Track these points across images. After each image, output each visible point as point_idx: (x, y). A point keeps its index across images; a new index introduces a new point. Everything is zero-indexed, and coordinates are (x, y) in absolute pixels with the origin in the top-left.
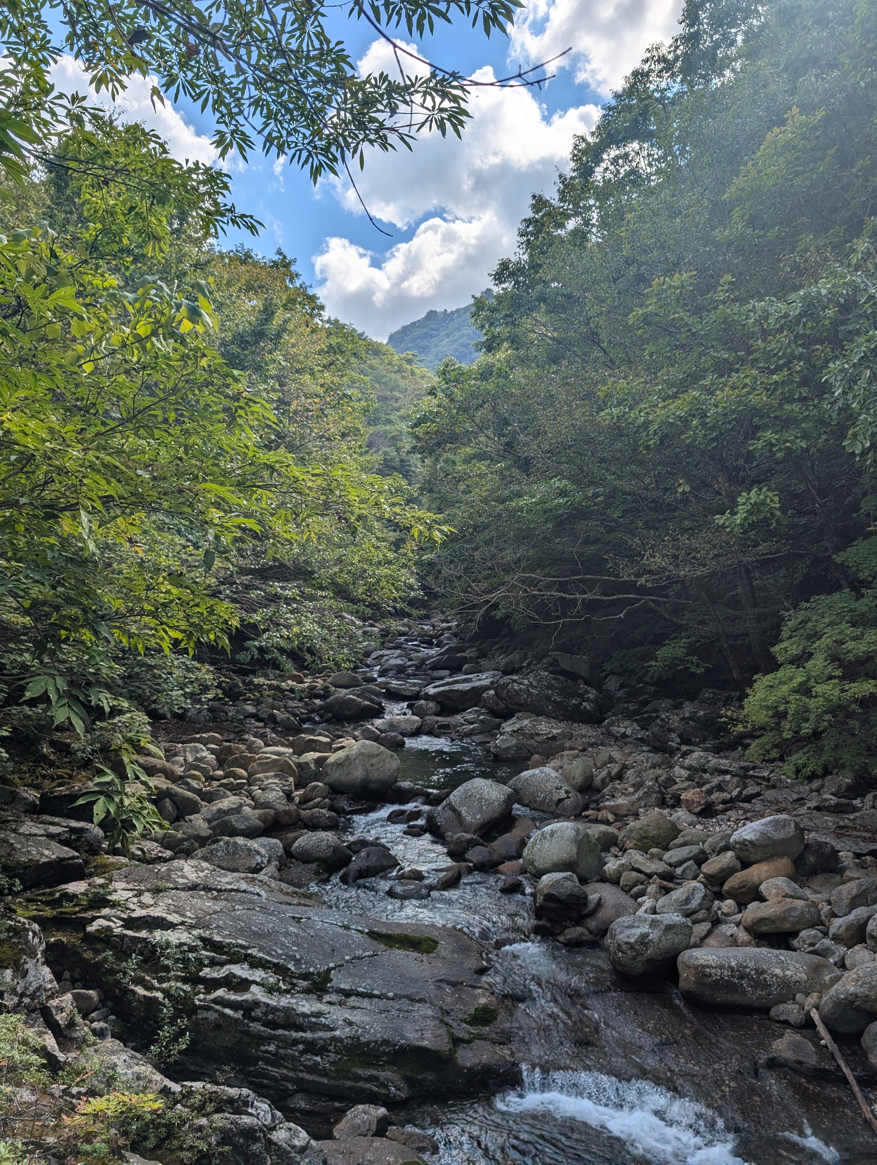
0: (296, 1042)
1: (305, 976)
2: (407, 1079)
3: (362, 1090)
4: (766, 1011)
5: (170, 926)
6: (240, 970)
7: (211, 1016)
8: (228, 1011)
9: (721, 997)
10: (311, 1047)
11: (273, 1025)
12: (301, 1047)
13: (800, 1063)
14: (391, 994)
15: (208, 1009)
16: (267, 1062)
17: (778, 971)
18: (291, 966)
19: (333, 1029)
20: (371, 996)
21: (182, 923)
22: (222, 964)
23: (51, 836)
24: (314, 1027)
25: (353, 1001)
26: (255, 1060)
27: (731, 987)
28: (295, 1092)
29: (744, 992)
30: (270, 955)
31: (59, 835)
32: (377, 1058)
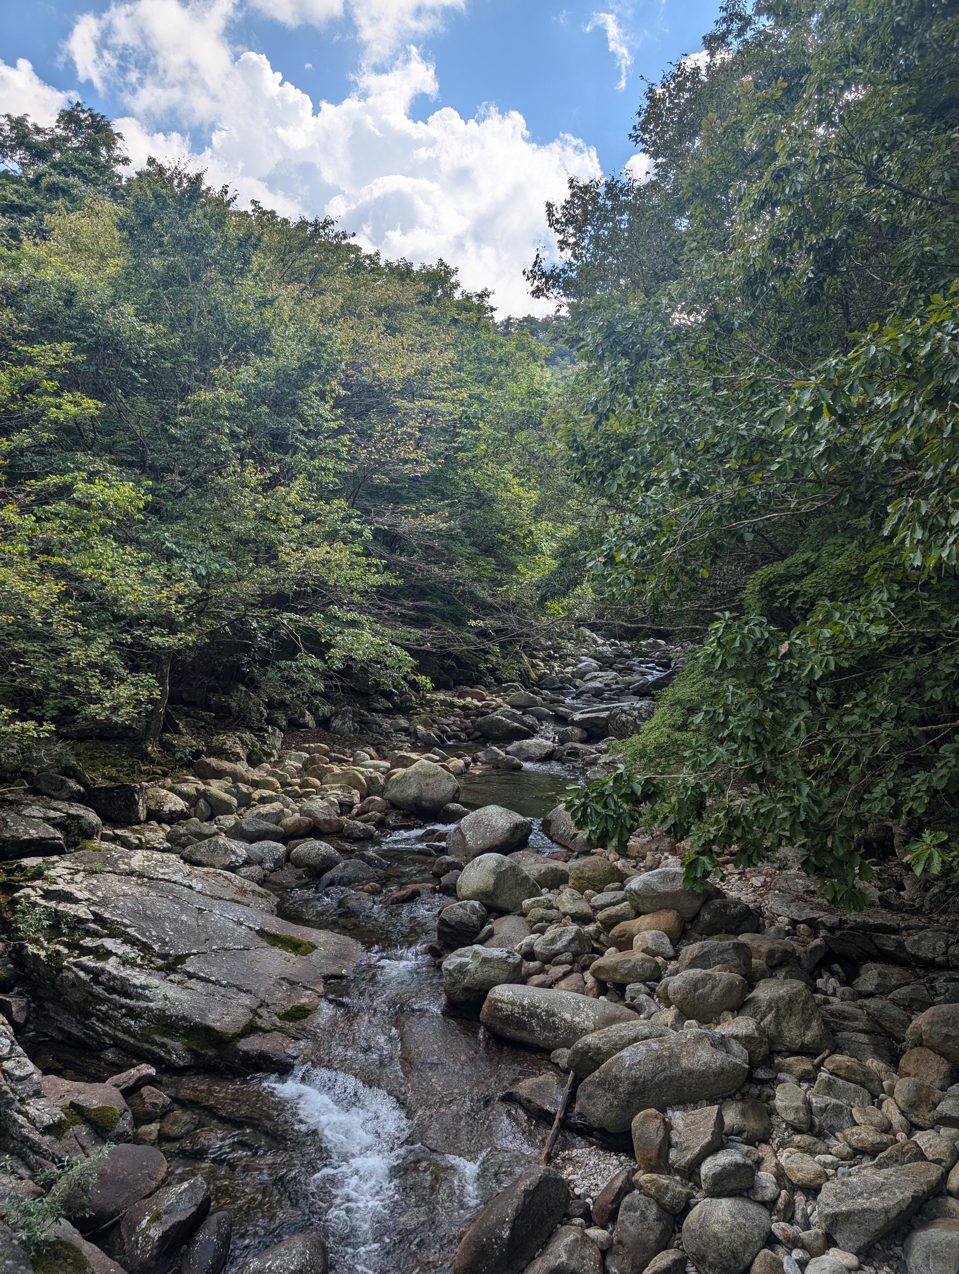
0: (122, 1006)
1: (165, 956)
2: (190, 1050)
3: (154, 1053)
4: (548, 1051)
5: (76, 901)
6: (109, 943)
7: (71, 975)
8: (82, 974)
9: (510, 1032)
10: (131, 1013)
11: (111, 990)
12: (124, 1011)
13: (529, 1101)
14: (224, 982)
15: (69, 969)
16: (98, 1019)
17: (567, 1016)
18: (156, 947)
19: (151, 1001)
20: (208, 981)
21: (87, 900)
22: (101, 937)
23: (47, 819)
24: (139, 997)
25: (192, 983)
26: (89, 1015)
27: (520, 1024)
28: (112, 1046)
29: (532, 1031)
30: (144, 935)
31: (54, 819)
32: (177, 1030)
